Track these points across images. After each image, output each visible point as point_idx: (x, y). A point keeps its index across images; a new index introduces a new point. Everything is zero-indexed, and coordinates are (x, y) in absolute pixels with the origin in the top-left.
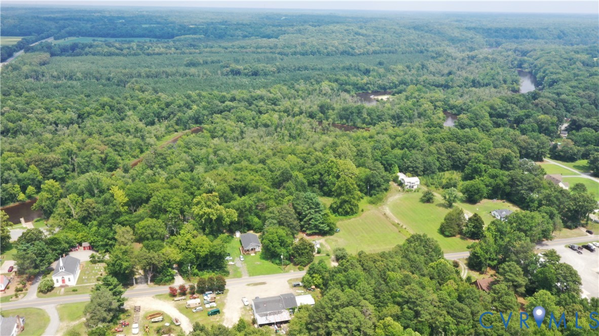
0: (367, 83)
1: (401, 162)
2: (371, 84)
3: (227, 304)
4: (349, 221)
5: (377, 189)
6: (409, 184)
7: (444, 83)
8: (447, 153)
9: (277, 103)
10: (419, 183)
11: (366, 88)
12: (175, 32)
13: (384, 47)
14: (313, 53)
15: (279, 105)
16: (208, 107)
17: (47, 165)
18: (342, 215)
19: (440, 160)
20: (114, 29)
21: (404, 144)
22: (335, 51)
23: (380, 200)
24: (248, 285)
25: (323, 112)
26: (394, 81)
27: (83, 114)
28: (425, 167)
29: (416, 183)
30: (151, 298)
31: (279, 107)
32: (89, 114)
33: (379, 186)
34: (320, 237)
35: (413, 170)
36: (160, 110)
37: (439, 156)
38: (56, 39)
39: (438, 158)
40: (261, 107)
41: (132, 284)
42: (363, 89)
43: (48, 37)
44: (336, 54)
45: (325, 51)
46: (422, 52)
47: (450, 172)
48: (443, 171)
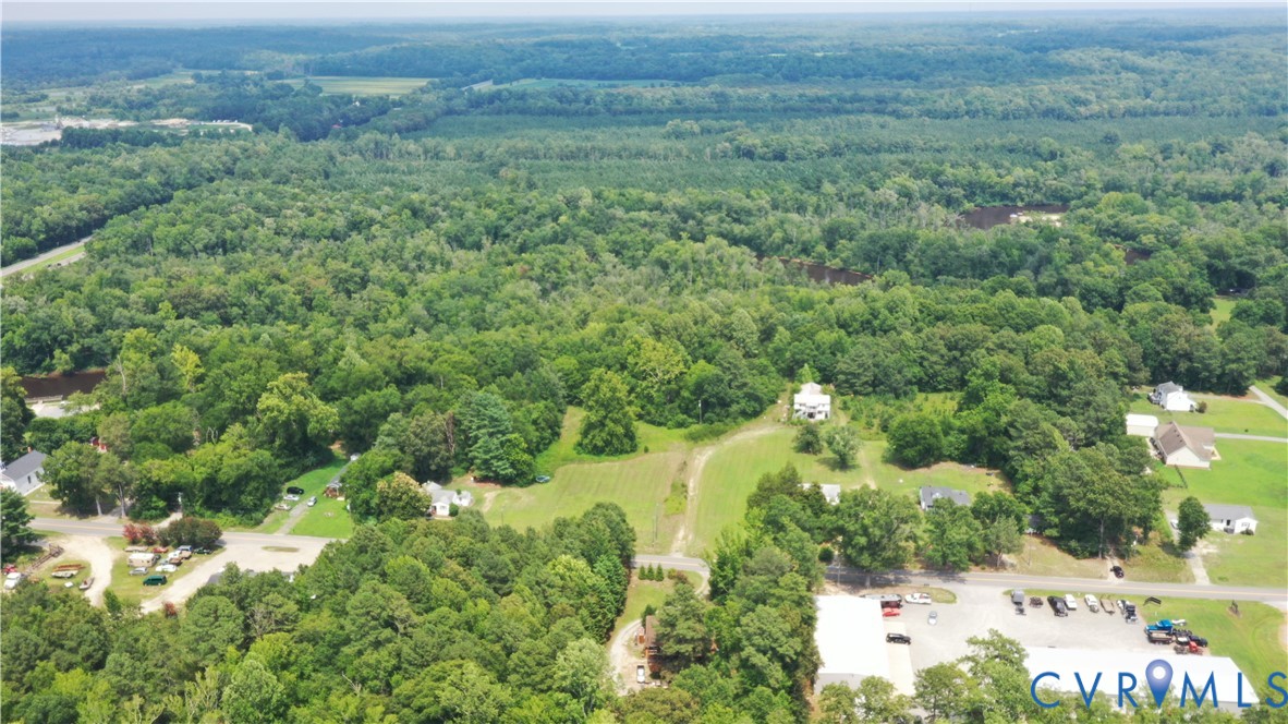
0: (1016, 185)
1: (825, 360)
2: (1027, 186)
3: (194, 572)
4: (594, 465)
5: (718, 410)
6: (803, 408)
7: (1229, 189)
8: (950, 350)
9: (743, 218)
10: (827, 408)
11: (1013, 194)
12: (718, 66)
13: (1181, 99)
14: (972, 114)
15: (747, 224)
16: (589, 221)
17: (199, 305)
18: (589, 453)
19: (926, 363)
20: (606, 63)
21: (869, 322)
22: (1026, 110)
23: (718, 434)
24: (266, 548)
25: (830, 246)
26: (1092, 182)
27: (361, 222)
28: (875, 376)
29: (820, 408)
30: (99, 540)
31: (742, 226)
32: (372, 222)
33: (724, 404)
34: (498, 487)
35: (847, 381)
36: (503, 222)
37: (924, 353)
38: (495, 83)
39: (922, 358)
40: (708, 225)
41: (95, 513)
42: (1004, 196)
43: (485, 79)
44: (1029, 115)
45: (1000, 108)
46: (1271, 112)
47: (949, 395)
48: (935, 390)
